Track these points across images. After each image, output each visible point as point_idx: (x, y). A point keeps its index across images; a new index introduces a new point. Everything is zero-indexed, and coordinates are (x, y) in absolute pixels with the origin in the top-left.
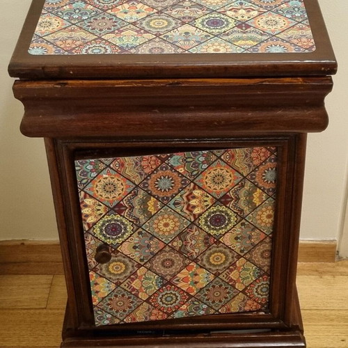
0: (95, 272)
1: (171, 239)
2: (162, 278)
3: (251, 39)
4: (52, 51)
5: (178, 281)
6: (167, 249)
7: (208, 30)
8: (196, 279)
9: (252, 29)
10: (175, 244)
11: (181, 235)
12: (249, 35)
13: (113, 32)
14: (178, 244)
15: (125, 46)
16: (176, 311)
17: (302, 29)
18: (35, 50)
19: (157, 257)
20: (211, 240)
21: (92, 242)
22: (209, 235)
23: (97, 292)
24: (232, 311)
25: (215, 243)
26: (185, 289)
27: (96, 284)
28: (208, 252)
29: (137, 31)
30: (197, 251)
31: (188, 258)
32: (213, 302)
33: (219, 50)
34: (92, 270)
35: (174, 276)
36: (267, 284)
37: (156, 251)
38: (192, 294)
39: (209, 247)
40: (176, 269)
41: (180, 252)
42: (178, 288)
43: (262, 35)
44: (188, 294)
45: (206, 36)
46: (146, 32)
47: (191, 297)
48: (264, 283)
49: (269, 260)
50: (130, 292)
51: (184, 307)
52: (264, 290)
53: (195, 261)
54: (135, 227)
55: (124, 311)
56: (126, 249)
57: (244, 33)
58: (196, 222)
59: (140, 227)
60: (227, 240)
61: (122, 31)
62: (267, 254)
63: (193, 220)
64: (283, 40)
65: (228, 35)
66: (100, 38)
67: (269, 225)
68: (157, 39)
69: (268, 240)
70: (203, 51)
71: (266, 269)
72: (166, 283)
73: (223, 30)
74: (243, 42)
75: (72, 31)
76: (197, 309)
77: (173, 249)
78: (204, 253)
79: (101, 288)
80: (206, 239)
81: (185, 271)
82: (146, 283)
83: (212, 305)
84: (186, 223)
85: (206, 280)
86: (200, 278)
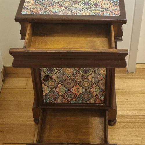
0: (44, 84)
1: (70, 76)
2: (67, 88)
3: (98, 10)
4: (30, 13)
5: (72, 90)
6: (69, 79)
7: (84, 6)
8: (78, 90)
9: (99, 6)
10: (71, 77)
11: (73, 75)
12: (98, 8)
13: (51, 6)
14: (72, 77)
15: (54, 12)
16: (72, 100)
17: (116, 7)
18: (24, 12)
19: (65, 81)
20: (84, 77)
21: (43, 74)
22: (83, 75)
23: (45, 91)
24: (91, 102)
25: (85, 78)
26: (75, 93)
27: (44, 88)
28: (83, 82)
29: (59, 6)
30: (79, 81)
31: (76, 83)
32: (85, 99)
33: (87, 14)
34: (43, 83)
35: (71, 88)
36: (104, 94)
37: (65, 79)
38: (77, 95)
39: (83, 80)
40: (72, 86)
41: (73, 80)
42: (73, 93)
43: (102, 9)
44: (76, 95)
45: (83, 9)
46: (62, 6)
47: (77, 96)
48: (103, 94)
49: (104, 86)
50: (56, 92)
51: (75, 99)
52: (103, 96)
53: (78, 84)
54: (58, 70)
55: (54, 98)
56: (54, 77)
57: (96, 8)
58: (79, 71)
60: (89, 78)
61: (54, 6)
62: (103, 84)
63: (77, 70)
64: (109, 11)
65: (90, 8)
66: (46, 8)
67: (104, 74)
68: (66, 9)
69: (104, 79)
70: (81, 14)
71: (103, 89)
72: (68, 90)
73: (89, 6)
74: (95, 11)
75: (36, 5)
76: (79, 100)
77: (71, 79)
78: (81, 82)
79: (46, 90)
80: (82, 77)
81: (75, 87)
82: (61, 90)
83: (84, 99)
84: (75, 71)
85: (82, 91)
86: (80, 90)
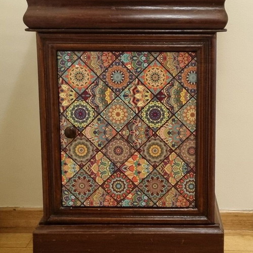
0: (65, 152)
1: (121, 128)
2: (114, 164)
5: (125, 168)
6: (118, 137)
8: (139, 169)
10: (124, 133)
11: (128, 125)
14: (126, 133)
16: (123, 199)
19: (111, 143)
20: (151, 133)
21: (65, 124)
22: (149, 127)
23: (66, 172)
24: (167, 205)
25: (153, 135)
26: (131, 177)
27: (65, 164)
28: (148, 144)
30: (140, 141)
31: (133, 147)
32: (152, 194)
34: (63, 150)
35: (123, 164)
36: (193, 180)
37: (110, 138)
38: (136, 183)
39: (148, 139)
40: (125, 157)
41: (127, 141)
42: (126, 176)
44: (133, 183)
47: (135, 186)
48: (191, 179)
49: (194, 157)
50: (90, 176)
51: (130, 196)
52: (191, 187)
53: (139, 151)
54: (96, 114)
55: (85, 194)
56: (88, 133)
58: (140, 115)
59: (99, 114)
60: (162, 133)
62: (192, 151)
63: (137, 112)
67: (192, 123)
69: (192, 137)
71: (192, 165)
72: (118, 170)
76: (140, 199)
77: (122, 137)
78: (145, 144)
79: (70, 169)
80: (147, 131)
81: (131, 159)
82: (102, 169)
83: (151, 197)
84: (132, 114)
85: (146, 171)
86: (143, 169)
